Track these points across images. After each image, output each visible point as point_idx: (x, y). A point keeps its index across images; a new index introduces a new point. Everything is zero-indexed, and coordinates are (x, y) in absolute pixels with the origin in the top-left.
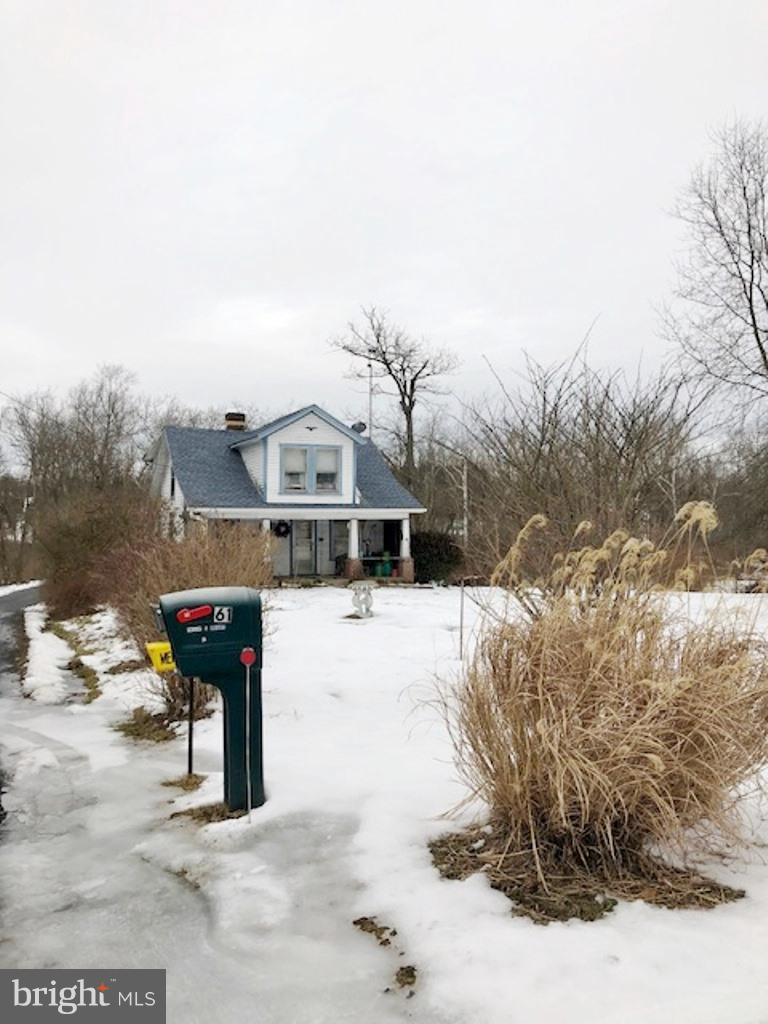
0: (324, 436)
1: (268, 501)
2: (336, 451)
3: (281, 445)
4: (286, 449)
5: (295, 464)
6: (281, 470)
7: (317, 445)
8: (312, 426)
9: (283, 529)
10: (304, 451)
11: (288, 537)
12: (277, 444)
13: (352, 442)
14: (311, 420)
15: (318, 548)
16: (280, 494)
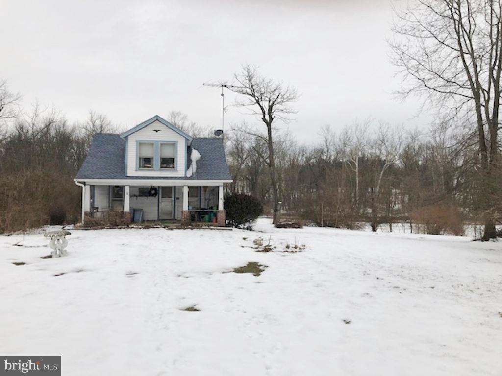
0: (166, 135)
1: (128, 175)
2: (173, 145)
3: (136, 141)
4: (140, 144)
5: (147, 153)
6: (137, 156)
7: (160, 141)
8: (157, 129)
9: (153, 192)
10: (151, 144)
11: (157, 196)
12: (135, 141)
13: (184, 138)
14: (157, 126)
15: (176, 204)
16: (136, 171)
